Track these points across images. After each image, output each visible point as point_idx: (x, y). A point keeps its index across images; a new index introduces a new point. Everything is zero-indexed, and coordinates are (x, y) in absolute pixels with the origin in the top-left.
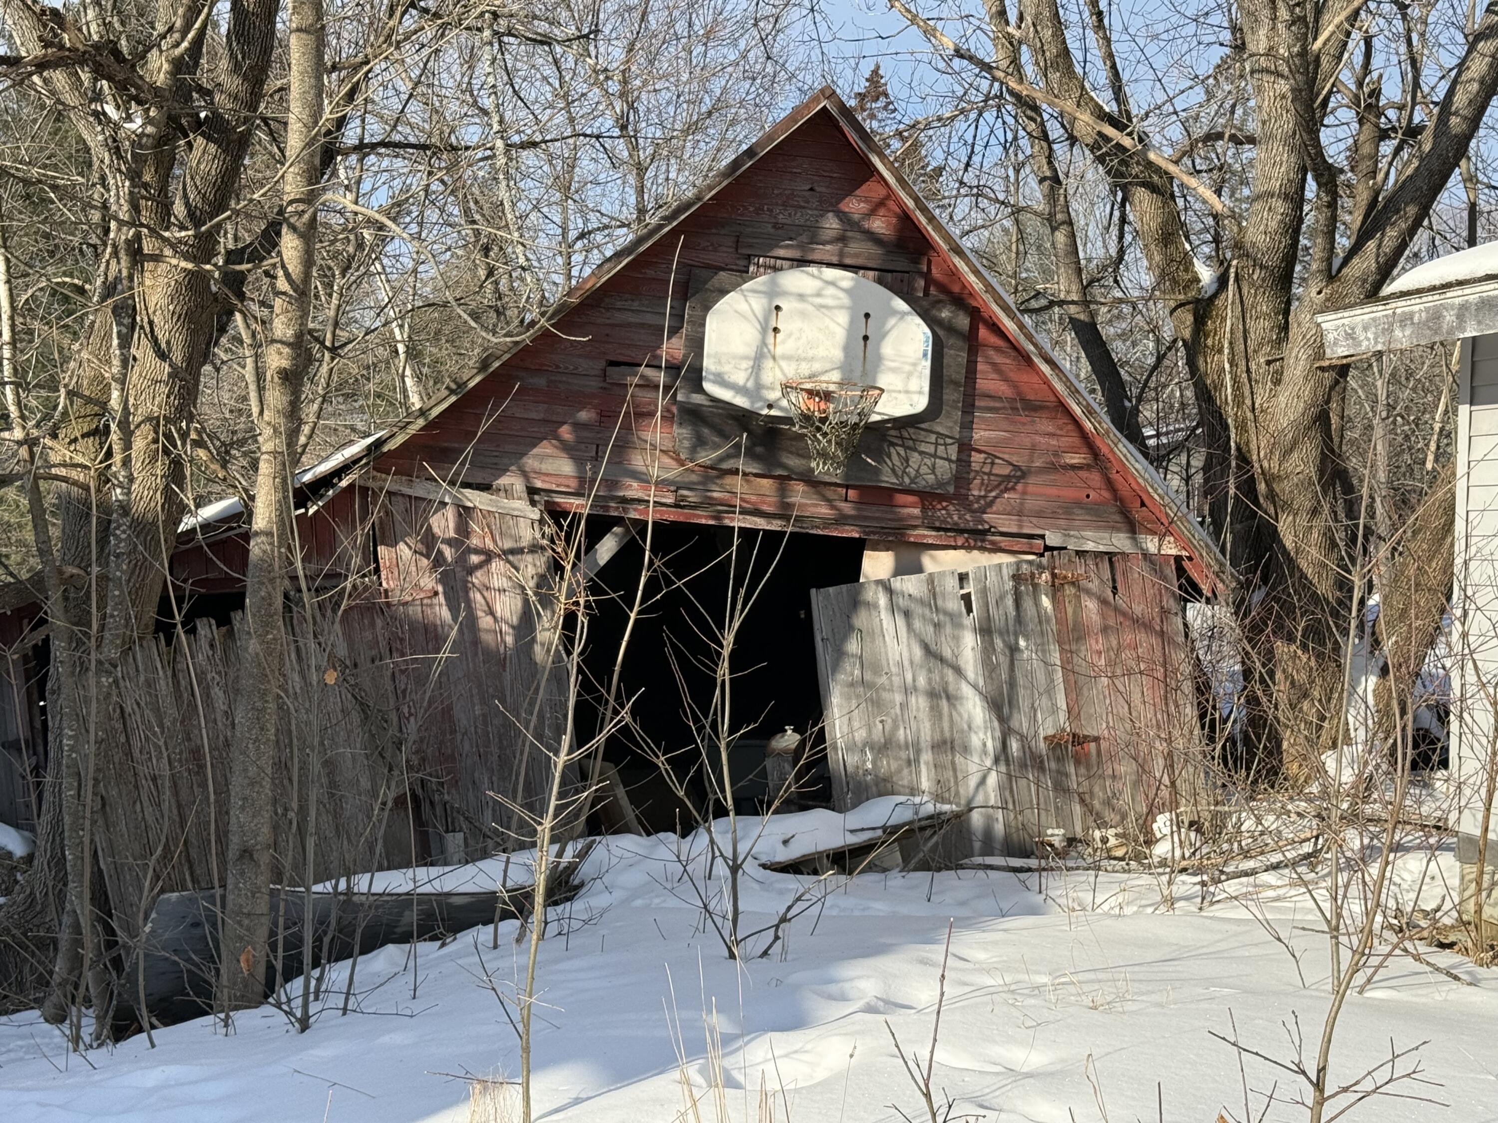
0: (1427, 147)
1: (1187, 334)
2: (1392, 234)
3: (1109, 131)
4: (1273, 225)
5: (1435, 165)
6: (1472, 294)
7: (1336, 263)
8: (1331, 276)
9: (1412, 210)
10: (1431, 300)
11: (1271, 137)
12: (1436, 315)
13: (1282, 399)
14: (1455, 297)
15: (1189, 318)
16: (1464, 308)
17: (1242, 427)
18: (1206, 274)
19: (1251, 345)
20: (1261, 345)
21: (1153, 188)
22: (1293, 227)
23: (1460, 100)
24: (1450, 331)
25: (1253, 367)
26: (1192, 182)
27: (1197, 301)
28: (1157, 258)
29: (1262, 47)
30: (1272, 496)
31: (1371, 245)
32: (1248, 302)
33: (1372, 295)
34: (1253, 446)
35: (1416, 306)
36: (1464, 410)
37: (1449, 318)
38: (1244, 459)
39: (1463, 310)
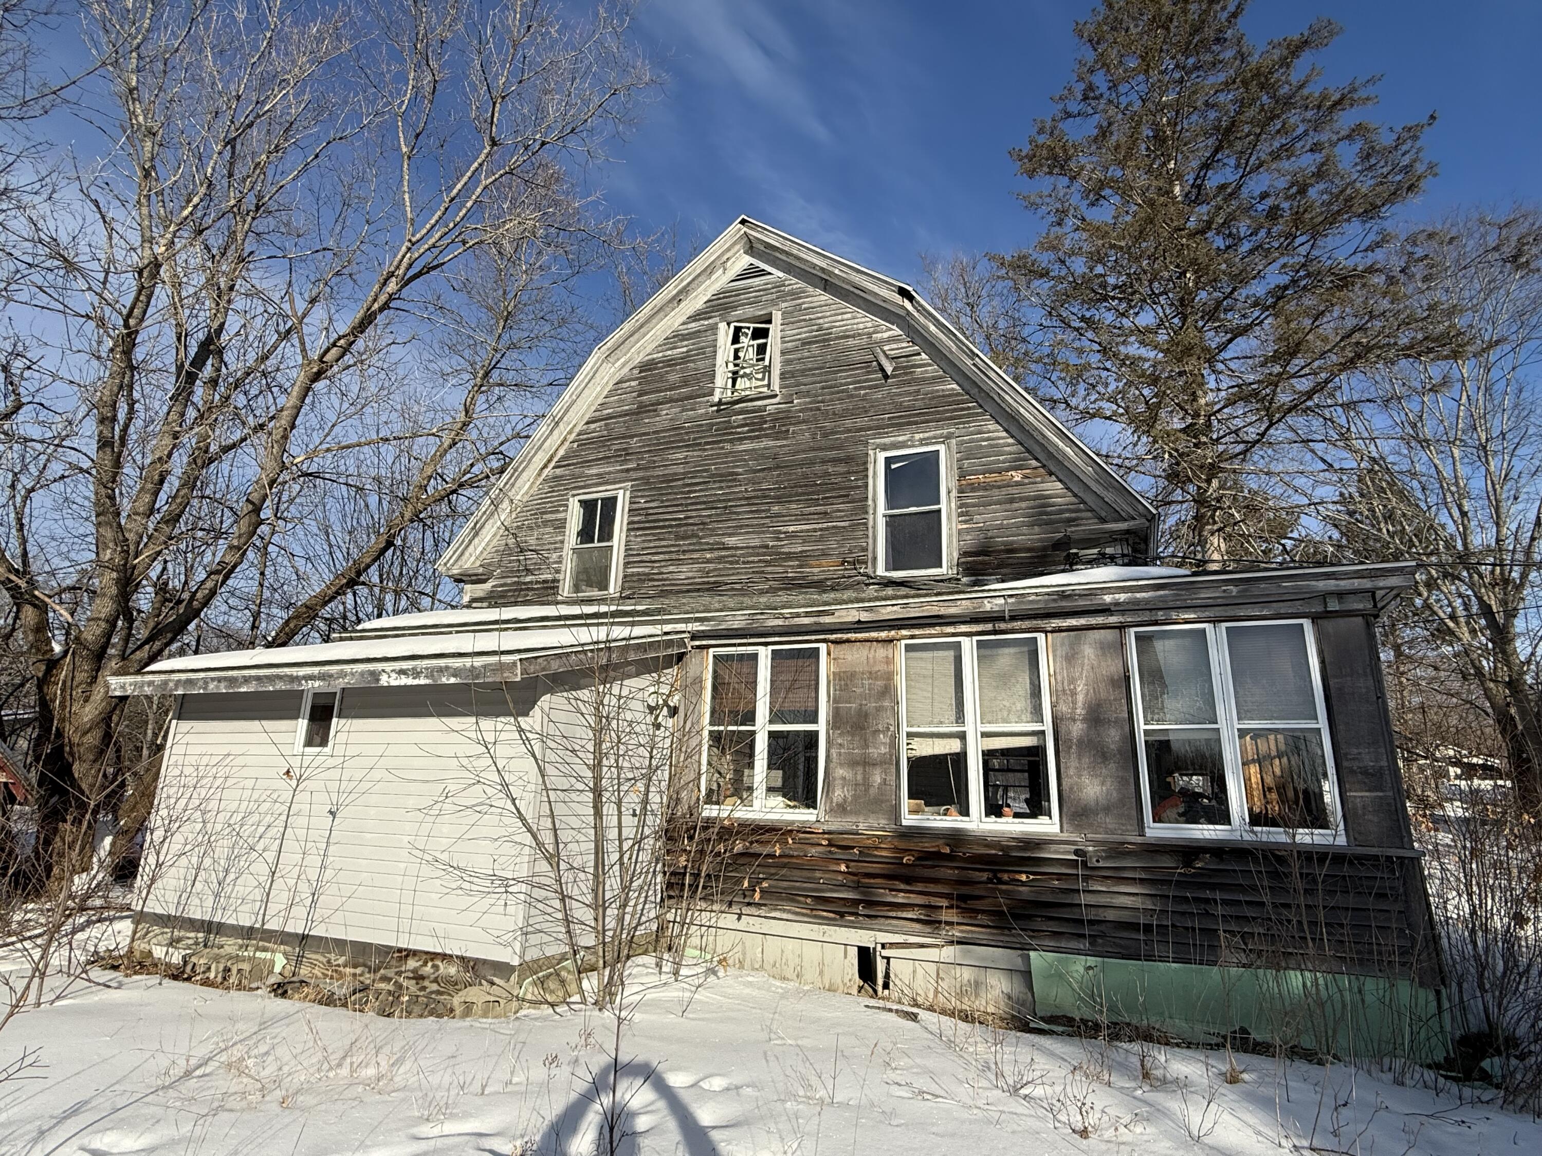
0: (181, 611)
1: (40, 675)
2: (157, 644)
3: (13, 577)
4: (98, 632)
5: (184, 618)
6: (183, 676)
7: (128, 651)
8: (123, 657)
9: (169, 635)
10: (163, 677)
11: (104, 595)
12: (165, 683)
13: (87, 709)
14: (176, 677)
15: (43, 668)
16: (179, 681)
17: (62, 720)
18: (57, 648)
19: (75, 683)
20: (80, 684)
21: (35, 606)
22: (108, 635)
23: (199, 595)
24: (171, 690)
25: (74, 693)
26: (58, 607)
27: (49, 660)
28: (31, 638)
29: (107, 558)
30: (72, 753)
31: (147, 647)
32: (78, 664)
33: (139, 672)
34: (67, 730)
35: (157, 678)
36: (174, 722)
37: (171, 685)
38: (60, 734)
39: (178, 683)
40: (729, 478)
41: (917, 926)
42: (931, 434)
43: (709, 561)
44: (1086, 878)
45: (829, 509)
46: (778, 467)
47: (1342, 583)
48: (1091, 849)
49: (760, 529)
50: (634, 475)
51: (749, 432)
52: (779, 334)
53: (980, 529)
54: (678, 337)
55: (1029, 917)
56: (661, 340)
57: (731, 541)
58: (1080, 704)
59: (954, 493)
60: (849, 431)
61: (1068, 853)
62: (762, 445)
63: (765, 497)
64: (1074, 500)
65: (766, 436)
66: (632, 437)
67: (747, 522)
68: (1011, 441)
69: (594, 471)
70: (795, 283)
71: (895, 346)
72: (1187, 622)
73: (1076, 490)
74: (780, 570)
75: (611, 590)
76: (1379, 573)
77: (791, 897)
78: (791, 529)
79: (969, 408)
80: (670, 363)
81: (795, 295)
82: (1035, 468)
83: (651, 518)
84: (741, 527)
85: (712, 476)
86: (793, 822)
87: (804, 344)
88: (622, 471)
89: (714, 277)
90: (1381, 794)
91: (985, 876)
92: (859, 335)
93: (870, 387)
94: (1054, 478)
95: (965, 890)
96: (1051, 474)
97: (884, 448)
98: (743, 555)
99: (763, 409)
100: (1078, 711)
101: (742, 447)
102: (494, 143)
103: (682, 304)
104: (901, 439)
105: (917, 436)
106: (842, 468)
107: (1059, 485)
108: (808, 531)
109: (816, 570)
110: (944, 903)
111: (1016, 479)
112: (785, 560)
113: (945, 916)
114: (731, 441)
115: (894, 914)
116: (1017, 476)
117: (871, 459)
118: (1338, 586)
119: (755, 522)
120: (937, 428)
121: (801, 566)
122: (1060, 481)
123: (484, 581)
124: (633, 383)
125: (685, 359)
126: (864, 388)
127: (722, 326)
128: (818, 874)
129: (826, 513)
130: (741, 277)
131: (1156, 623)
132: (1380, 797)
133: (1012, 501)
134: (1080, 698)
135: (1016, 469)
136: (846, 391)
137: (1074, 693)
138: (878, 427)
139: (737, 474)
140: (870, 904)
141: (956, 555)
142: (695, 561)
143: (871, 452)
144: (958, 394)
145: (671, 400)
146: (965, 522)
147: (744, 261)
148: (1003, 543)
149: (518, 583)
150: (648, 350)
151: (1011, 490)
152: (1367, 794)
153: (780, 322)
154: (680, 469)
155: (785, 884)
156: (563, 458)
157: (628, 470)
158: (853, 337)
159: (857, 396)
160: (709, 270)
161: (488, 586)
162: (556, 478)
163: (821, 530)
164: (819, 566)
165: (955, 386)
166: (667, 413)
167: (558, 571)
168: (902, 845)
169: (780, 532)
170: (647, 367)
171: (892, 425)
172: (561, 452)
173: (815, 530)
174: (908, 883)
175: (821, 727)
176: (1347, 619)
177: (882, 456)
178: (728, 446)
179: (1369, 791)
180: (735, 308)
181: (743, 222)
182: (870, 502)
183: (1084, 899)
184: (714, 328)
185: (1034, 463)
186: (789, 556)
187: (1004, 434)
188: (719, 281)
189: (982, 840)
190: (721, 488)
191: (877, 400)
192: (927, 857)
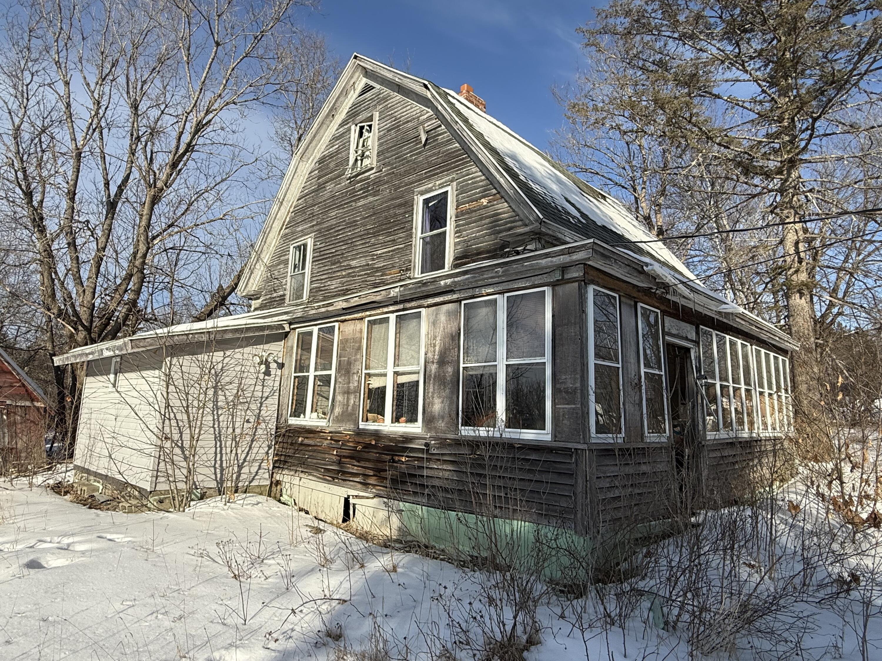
36: (85, 377)
40: (353, 224)
41: (360, 486)
42: (443, 180)
43: (344, 277)
44: (429, 460)
45: (396, 237)
46: (374, 214)
47: (554, 259)
48: (433, 442)
49: (365, 255)
50: (316, 228)
51: (364, 193)
52: (377, 127)
53: (465, 241)
54: (335, 138)
55: (404, 483)
56: (327, 142)
57: (353, 263)
58: (437, 353)
59: (454, 219)
60: (406, 185)
61: (421, 445)
62: (368, 201)
63: (368, 234)
64: (513, 214)
65: (370, 195)
66: (315, 205)
67: (360, 251)
68: (483, 178)
69: (300, 229)
70: (386, 91)
71: (429, 123)
72: (488, 295)
73: (514, 207)
74: (373, 278)
75: (304, 299)
76: (573, 250)
77: (317, 469)
78: (379, 252)
79: (463, 159)
80: (331, 156)
81: (385, 99)
82: (494, 195)
83: (322, 253)
84: (357, 254)
85: (347, 224)
86: (318, 427)
87: (388, 131)
88: (311, 227)
89: (349, 96)
90: (573, 406)
91: (389, 457)
92: (414, 119)
93: (417, 154)
94: (503, 200)
95: (380, 466)
96: (502, 197)
97: (422, 193)
98: (358, 272)
99: (368, 178)
100: (436, 357)
101: (360, 204)
102: (218, 44)
103: (336, 117)
104: (430, 186)
105: (438, 183)
106: (402, 211)
107: (506, 205)
108: (386, 252)
109: (388, 277)
110: (371, 473)
111: (485, 204)
112: (376, 272)
113: (372, 481)
114: (355, 201)
115: (351, 479)
116: (484, 201)
117: (415, 202)
118: (552, 262)
119: (364, 250)
120: (447, 175)
121: (382, 276)
122: (506, 201)
123: (258, 298)
124: (316, 172)
125: (338, 152)
126: (414, 155)
127: (353, 127)
128: (327, 456)
129: (394, 240)
130: (363, 93)
131: (473, 297)
132: (573, 409)
133: (481, 219)
134: (437, 348)
135: (484, 197)
136: (406, 158)
137: (435, 346)
138: (420, 180)
139: (357, 221)
140: (344, 473)
141: (451, 260)
142: (339, 277)
143: (415, 197)
144: (459, 150)
145: (332, 179)
146: (458, 237)
147: (363, 81)
148: (476, 249)
149: (270, 298)
150: (322, 150)
151: (482, 212)
152: (567, 406)
153: (377, 119)
154: (334, 222)
155: (315, 461)
156: (289, 222)
157: (313, 226)
158: (410, 121)
159: (411, 161)
160: (345, 93)
161: (260, 301)
162: (286, 235)
163: (392, 251)
164: (390, 274)
165: (457, 145)
166: (330, 186)
167: (285, 290)
168: (357, 439)
169: (374, 255)
170: (321, 161)
171: (426, 178)
172: (288, 219)
173: (389, 252)
174: (358, 462)
175: (333, 372)
176: (570, 285)
177: (421, 198)
178: (353, 204)
179: (568, 404)
180: (358, 115)
181: (356, 57)
182: (414, 230)
183: (425, 473)
184: (349, 130)
185: (494, 191)
186: (378, 270)
187: (480, 174)
188: (352, 97)
189: (388, 437)
190: (350, 231)
191: (420, 162)
192: (367, 446)
